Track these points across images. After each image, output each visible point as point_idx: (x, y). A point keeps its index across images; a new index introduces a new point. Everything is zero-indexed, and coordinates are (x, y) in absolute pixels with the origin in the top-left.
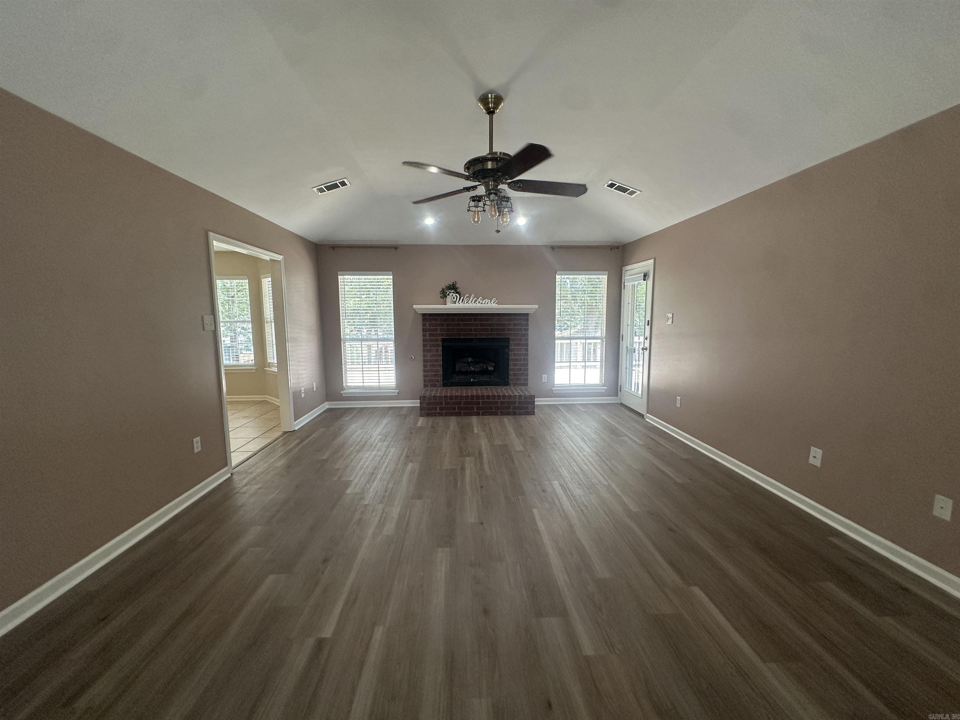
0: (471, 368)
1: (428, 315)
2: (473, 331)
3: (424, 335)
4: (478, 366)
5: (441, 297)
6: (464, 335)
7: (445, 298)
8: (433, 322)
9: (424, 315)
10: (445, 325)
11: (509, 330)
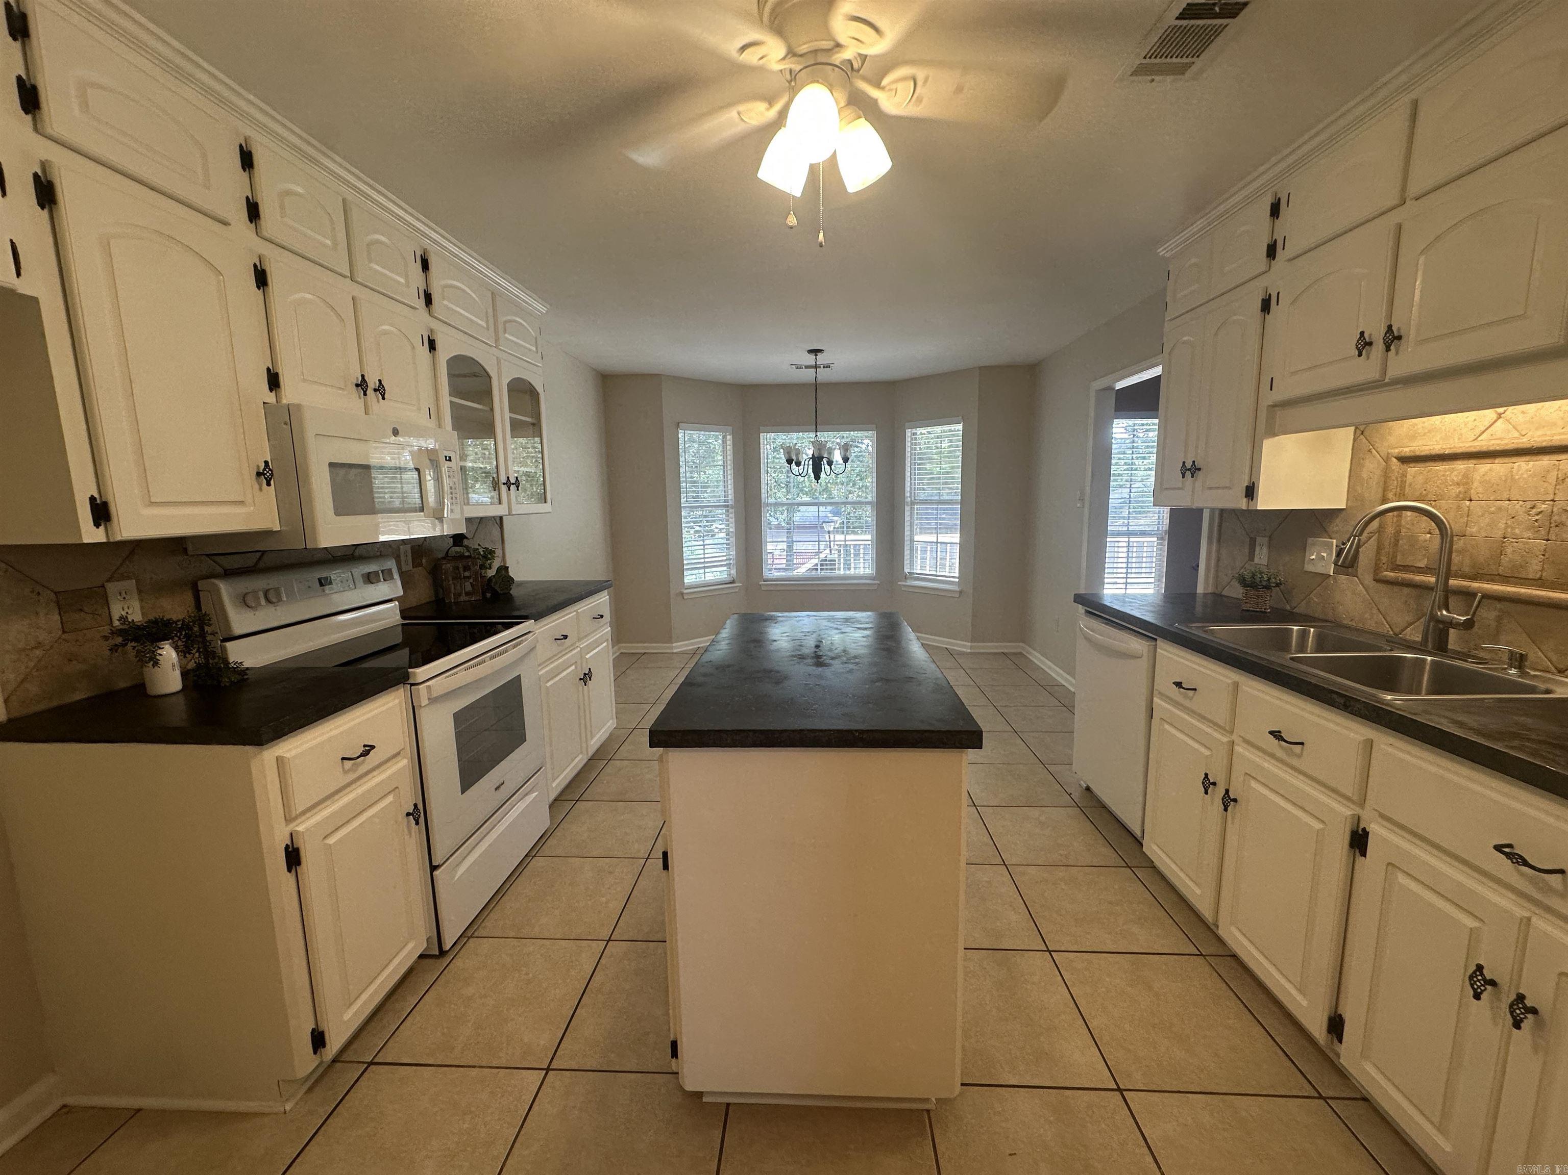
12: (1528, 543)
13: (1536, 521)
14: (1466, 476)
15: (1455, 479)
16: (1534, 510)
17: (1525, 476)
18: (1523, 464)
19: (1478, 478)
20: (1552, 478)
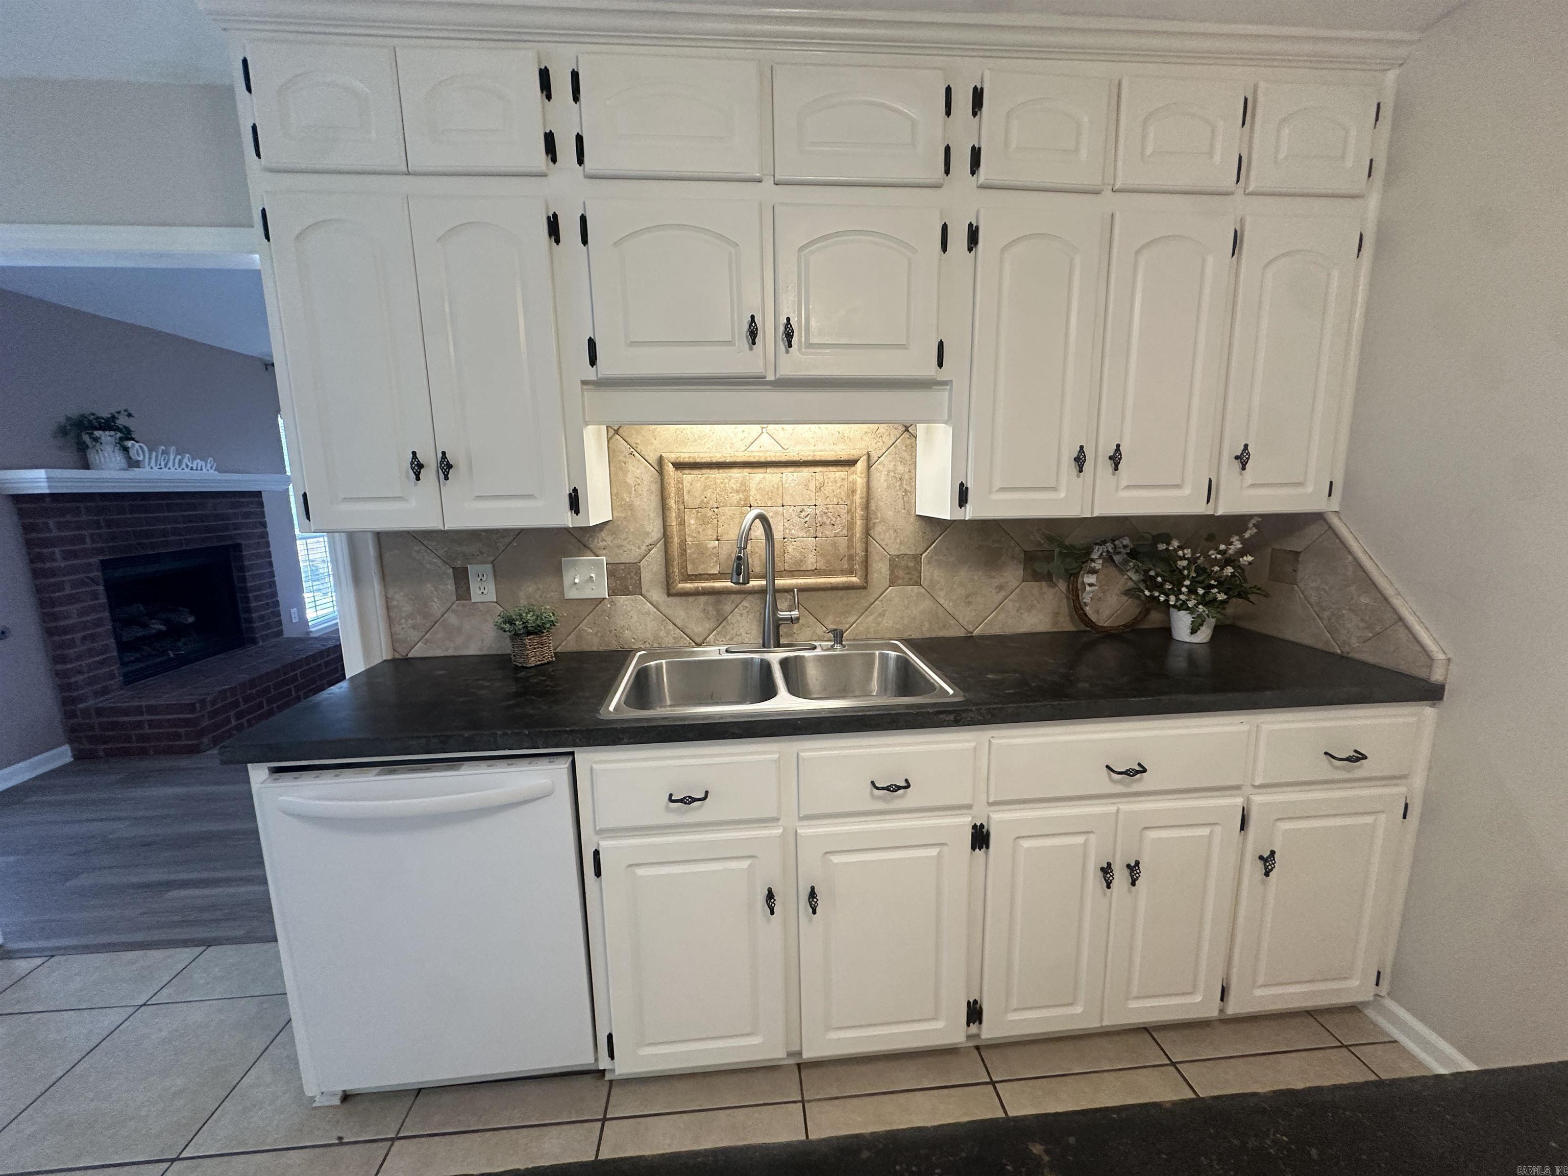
9: (18, 499)
10: (102, 524)
11: (236, 527)
12: (803, 541)
13: (806, 522)
14: (743, 484)
15: (734, 487)
16: (803, 513)
17: (793, 485)
18: (789, 474)
19: (755, 486)
20: (812, 486)
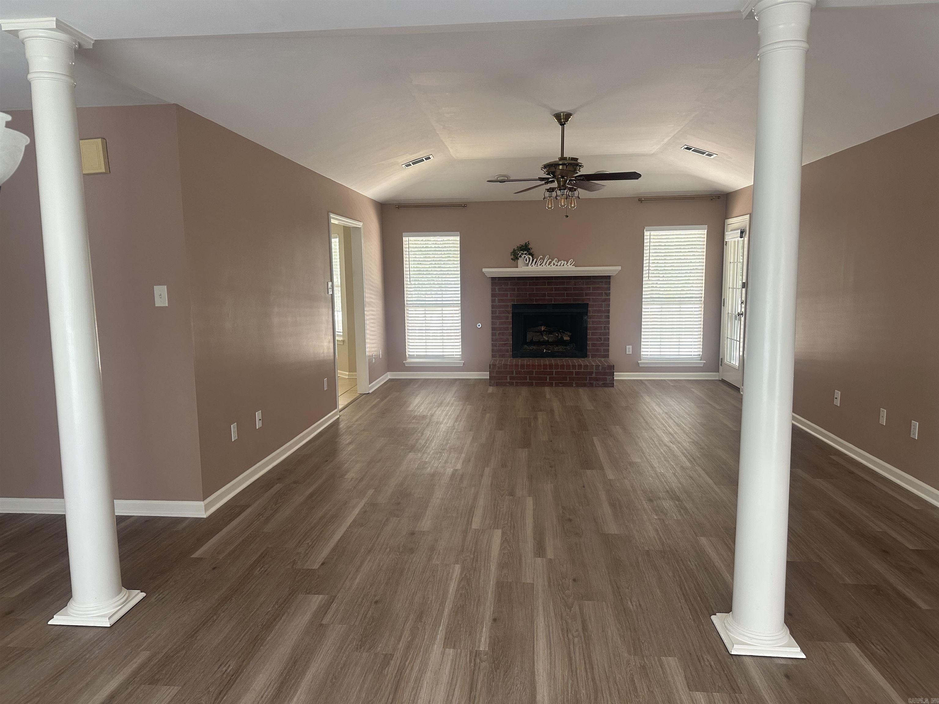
0: (544, 337)
1: (497, 279)
2: (547, 296)
3: (493, 301)
4: (552, 335)
5: (512, 259)
6: (536, 300)
7: (516, 260)
8: (503, 286)
9: (493, 279)
10: (516, 290)
11: (587, 294)
